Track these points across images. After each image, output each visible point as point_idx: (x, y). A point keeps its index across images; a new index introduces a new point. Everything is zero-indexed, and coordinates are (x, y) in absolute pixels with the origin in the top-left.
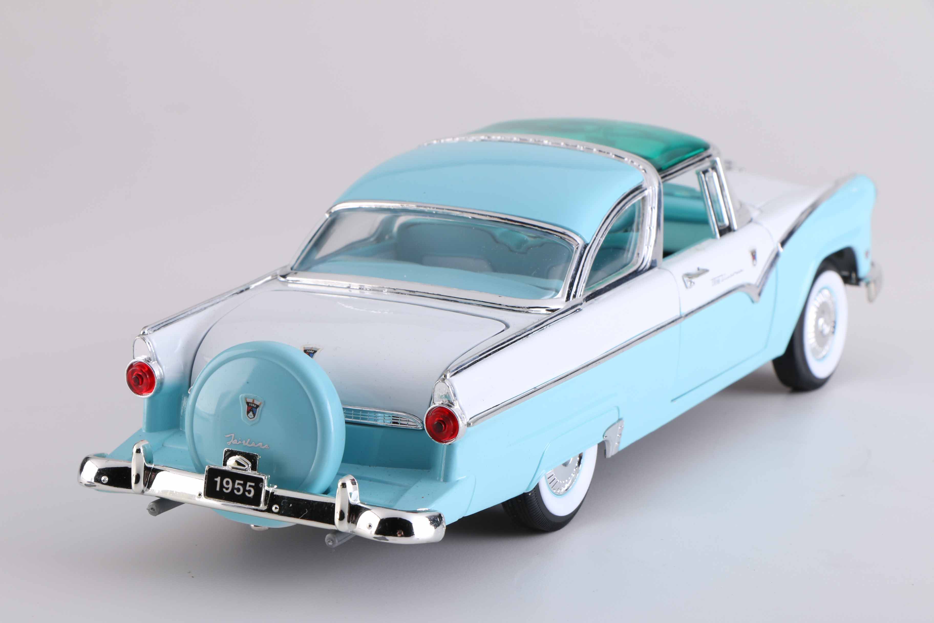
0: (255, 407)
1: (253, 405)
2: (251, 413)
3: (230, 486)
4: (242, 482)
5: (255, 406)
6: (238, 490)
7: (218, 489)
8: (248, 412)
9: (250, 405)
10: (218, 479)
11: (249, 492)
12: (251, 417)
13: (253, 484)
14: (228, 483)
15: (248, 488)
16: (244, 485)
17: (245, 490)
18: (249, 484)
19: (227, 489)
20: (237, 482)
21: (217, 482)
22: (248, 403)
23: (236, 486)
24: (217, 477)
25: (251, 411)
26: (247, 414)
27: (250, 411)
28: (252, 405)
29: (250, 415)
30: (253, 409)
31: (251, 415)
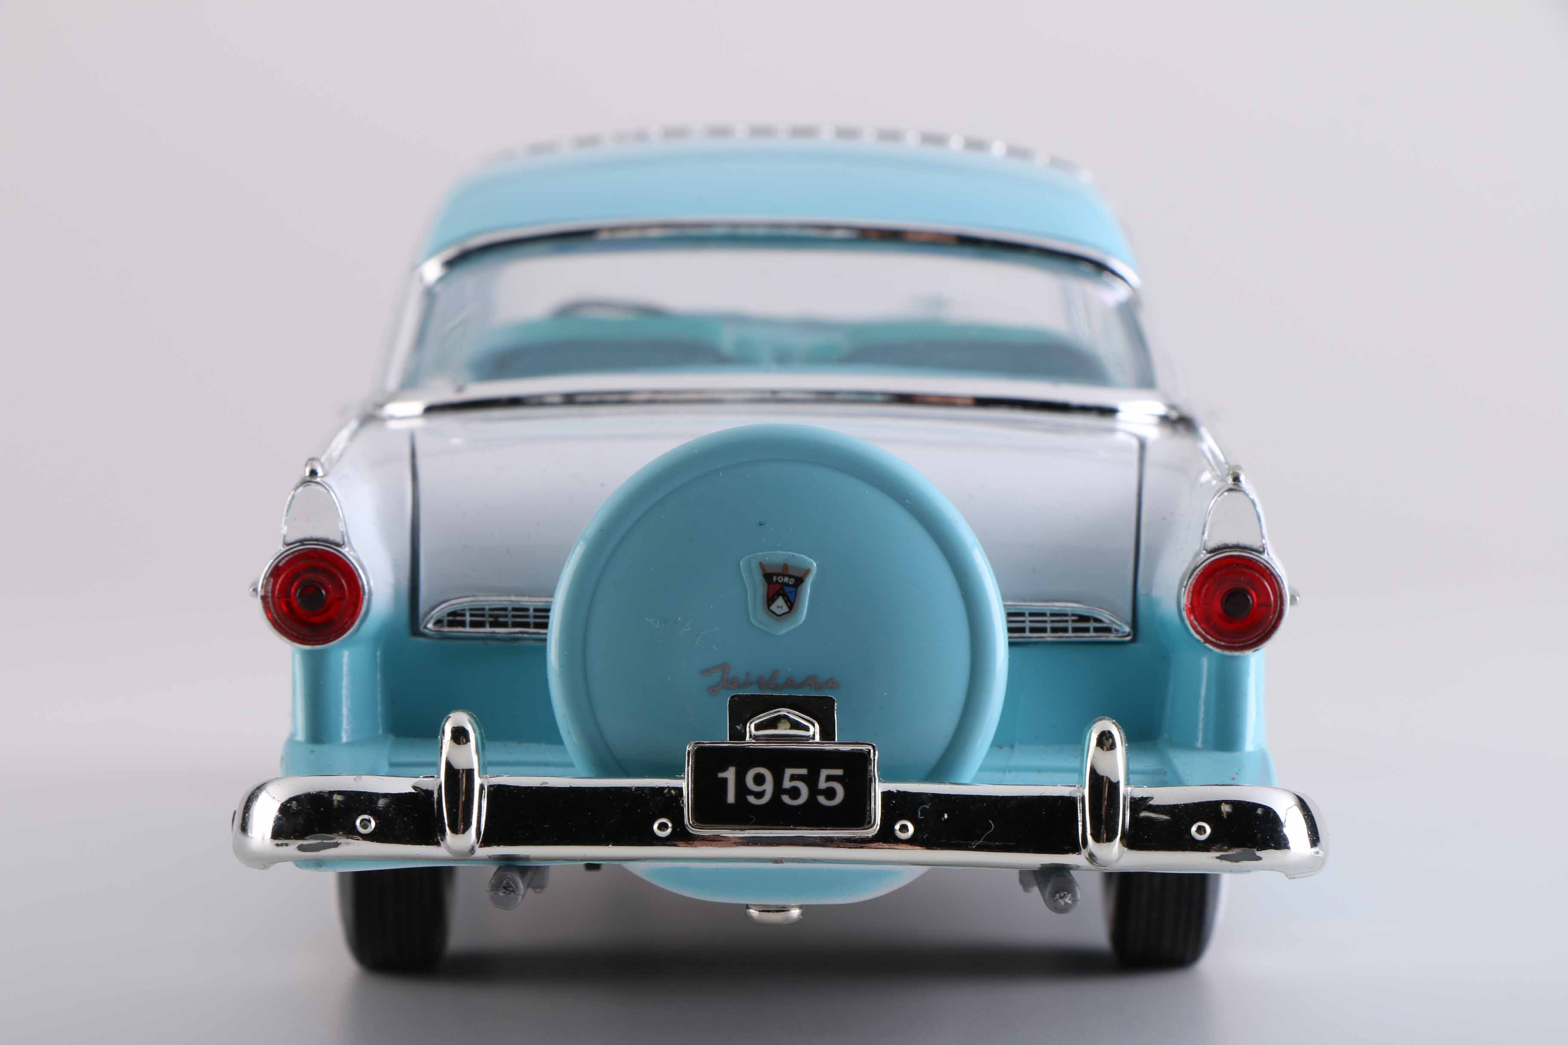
0: (790, 583)
1: (786, 579)
2: (780, 601)
3: (768, 787)
4: (803, 771)
5: (792, 581)
6: (794, 793)
7: (731, 798)
8: (770, 600)
9: (777, 581)
10: (730, 774)
11: (830, 793)
12: (779, 612)
13: (839, 772)
14: (759, 780)
15: (823, 784)
16: (811, 780)
17: (814, 791)
18: (824, 773)
19: (759, 795)
20: (789, 772)
21: (725, 780)
22: (768, 577)
23: (787, 784)
24: (724, 769)
25: (778, 596)
26: (769, 605)
27: (776, 597)
28: (781, 580)
29: (778, 607)
30: (787, 589)
31: (782, 607)
